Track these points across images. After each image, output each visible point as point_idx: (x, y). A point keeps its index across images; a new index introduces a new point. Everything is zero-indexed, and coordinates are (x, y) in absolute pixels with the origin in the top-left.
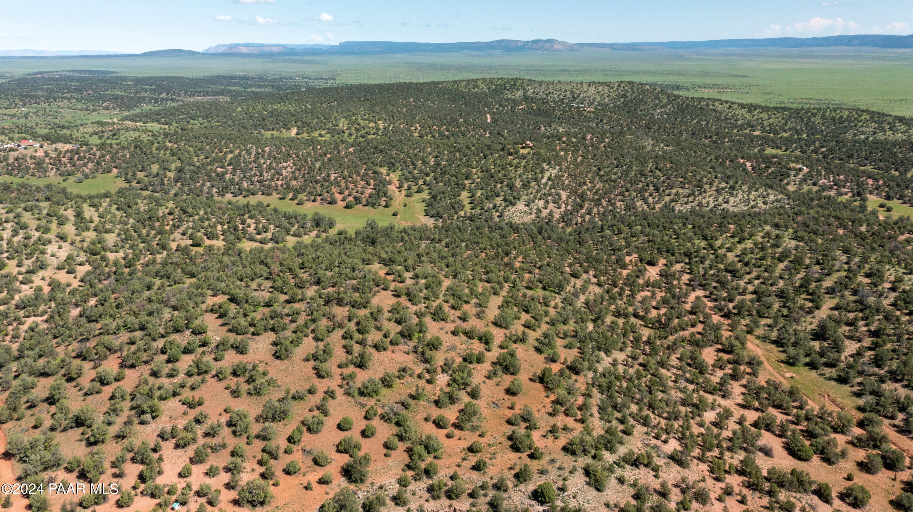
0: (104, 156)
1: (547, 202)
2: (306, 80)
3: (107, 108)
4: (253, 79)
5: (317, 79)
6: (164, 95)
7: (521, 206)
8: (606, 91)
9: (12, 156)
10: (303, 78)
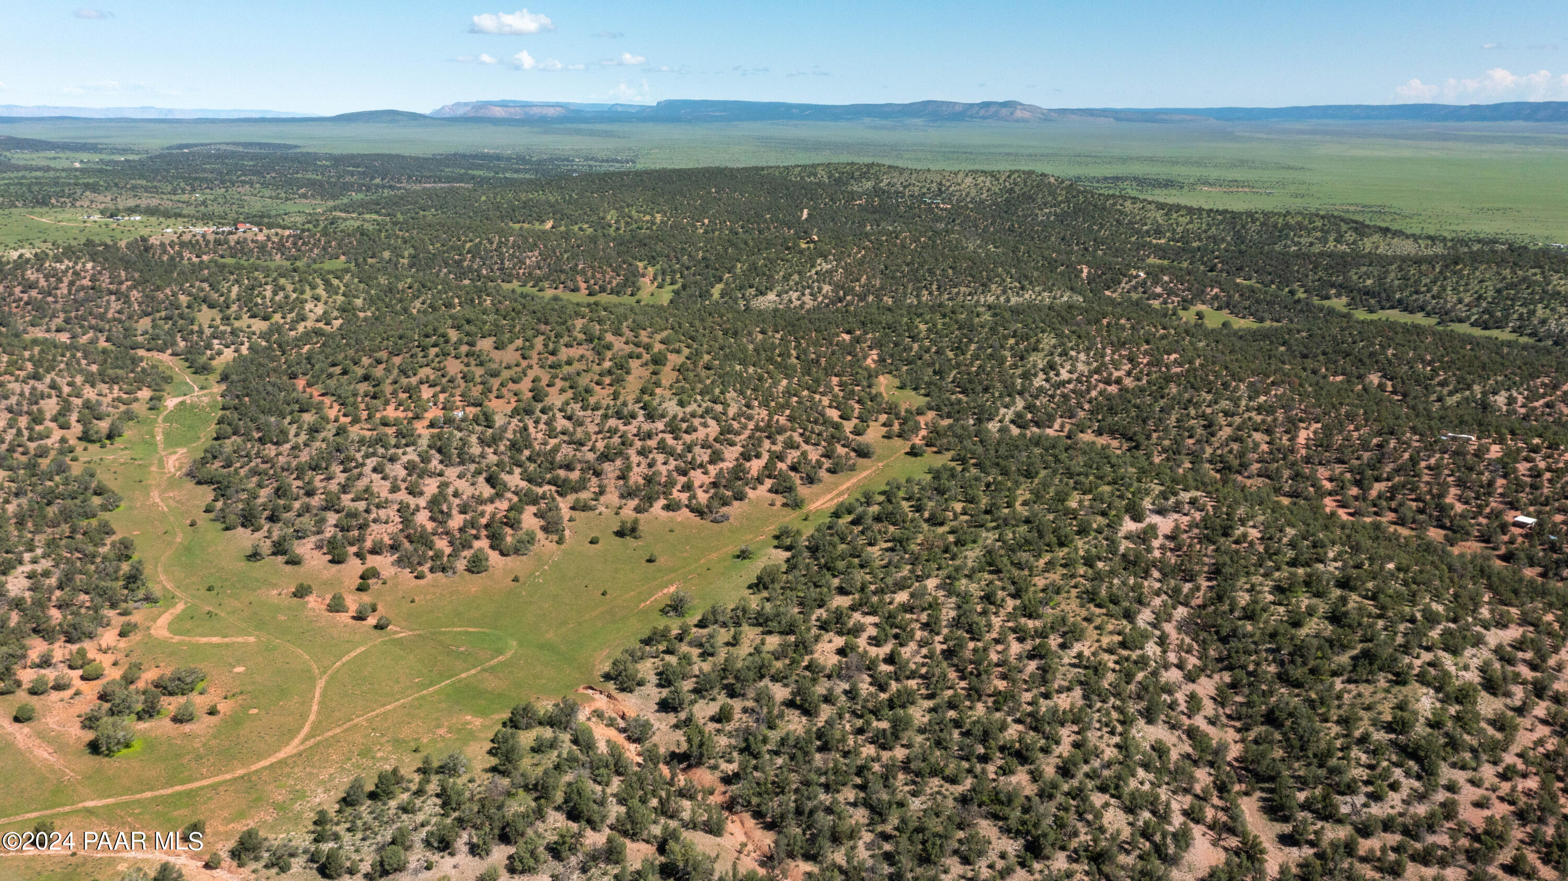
0: (329, 242)
1: (803, 294)
2: (590, 163)
3: (304, 196)
4: (509, 159)
5: (607, 161)
6: (377, 181)
7: (771, 296)
8: (988, 184)
9: (233, 239)
10: (587, 159)
